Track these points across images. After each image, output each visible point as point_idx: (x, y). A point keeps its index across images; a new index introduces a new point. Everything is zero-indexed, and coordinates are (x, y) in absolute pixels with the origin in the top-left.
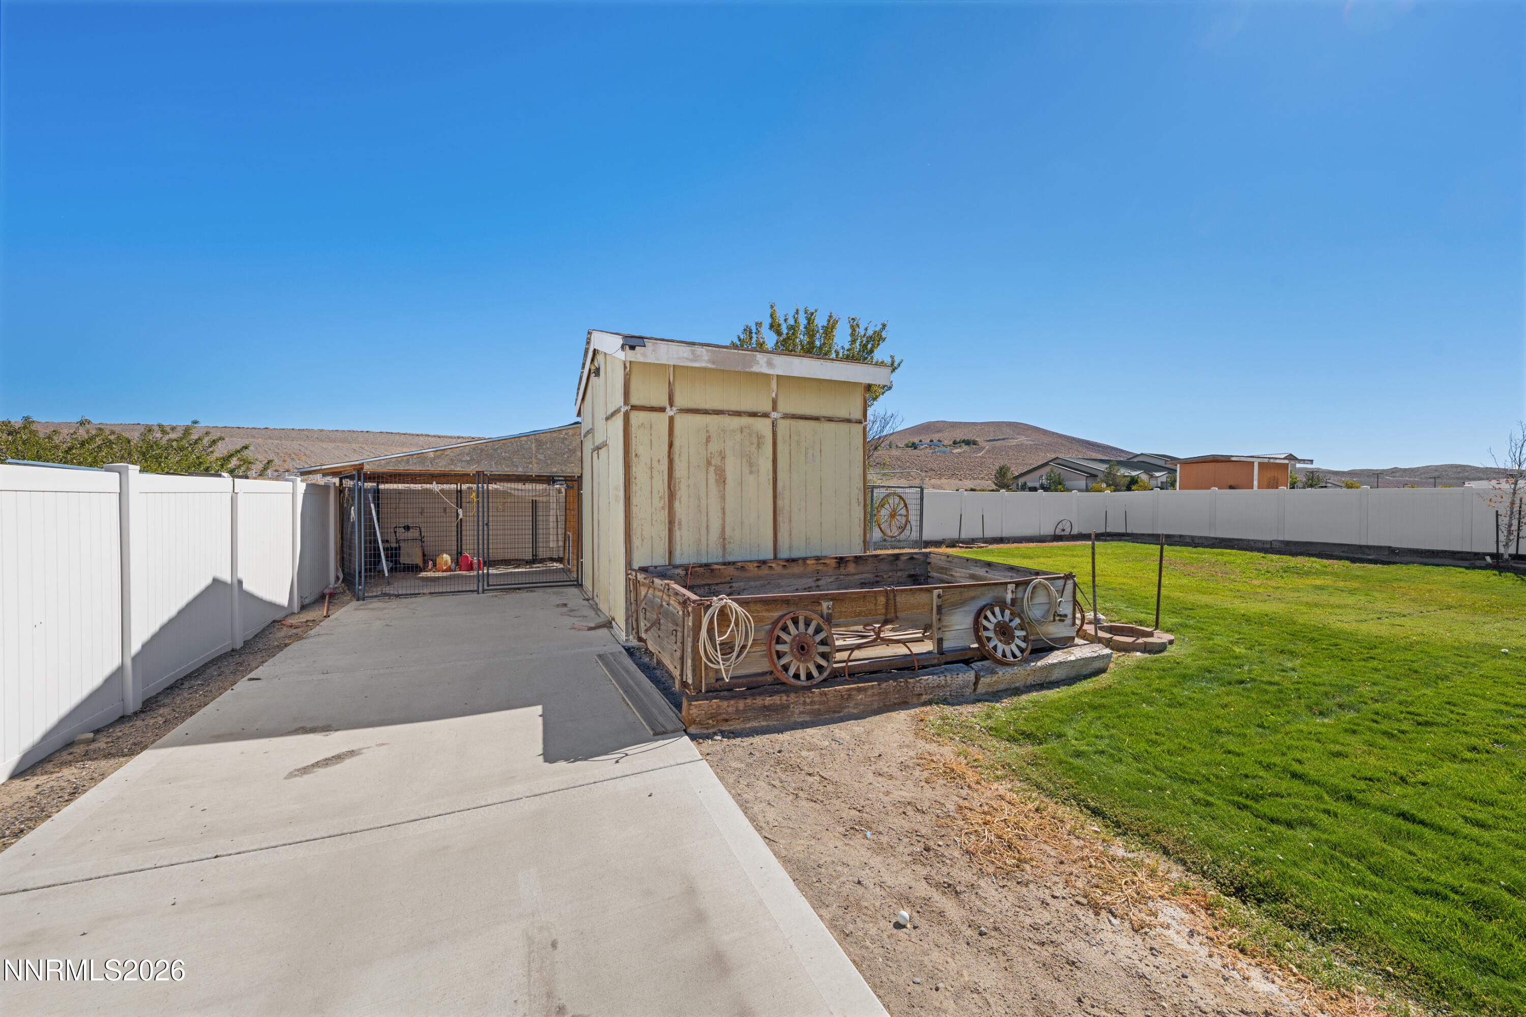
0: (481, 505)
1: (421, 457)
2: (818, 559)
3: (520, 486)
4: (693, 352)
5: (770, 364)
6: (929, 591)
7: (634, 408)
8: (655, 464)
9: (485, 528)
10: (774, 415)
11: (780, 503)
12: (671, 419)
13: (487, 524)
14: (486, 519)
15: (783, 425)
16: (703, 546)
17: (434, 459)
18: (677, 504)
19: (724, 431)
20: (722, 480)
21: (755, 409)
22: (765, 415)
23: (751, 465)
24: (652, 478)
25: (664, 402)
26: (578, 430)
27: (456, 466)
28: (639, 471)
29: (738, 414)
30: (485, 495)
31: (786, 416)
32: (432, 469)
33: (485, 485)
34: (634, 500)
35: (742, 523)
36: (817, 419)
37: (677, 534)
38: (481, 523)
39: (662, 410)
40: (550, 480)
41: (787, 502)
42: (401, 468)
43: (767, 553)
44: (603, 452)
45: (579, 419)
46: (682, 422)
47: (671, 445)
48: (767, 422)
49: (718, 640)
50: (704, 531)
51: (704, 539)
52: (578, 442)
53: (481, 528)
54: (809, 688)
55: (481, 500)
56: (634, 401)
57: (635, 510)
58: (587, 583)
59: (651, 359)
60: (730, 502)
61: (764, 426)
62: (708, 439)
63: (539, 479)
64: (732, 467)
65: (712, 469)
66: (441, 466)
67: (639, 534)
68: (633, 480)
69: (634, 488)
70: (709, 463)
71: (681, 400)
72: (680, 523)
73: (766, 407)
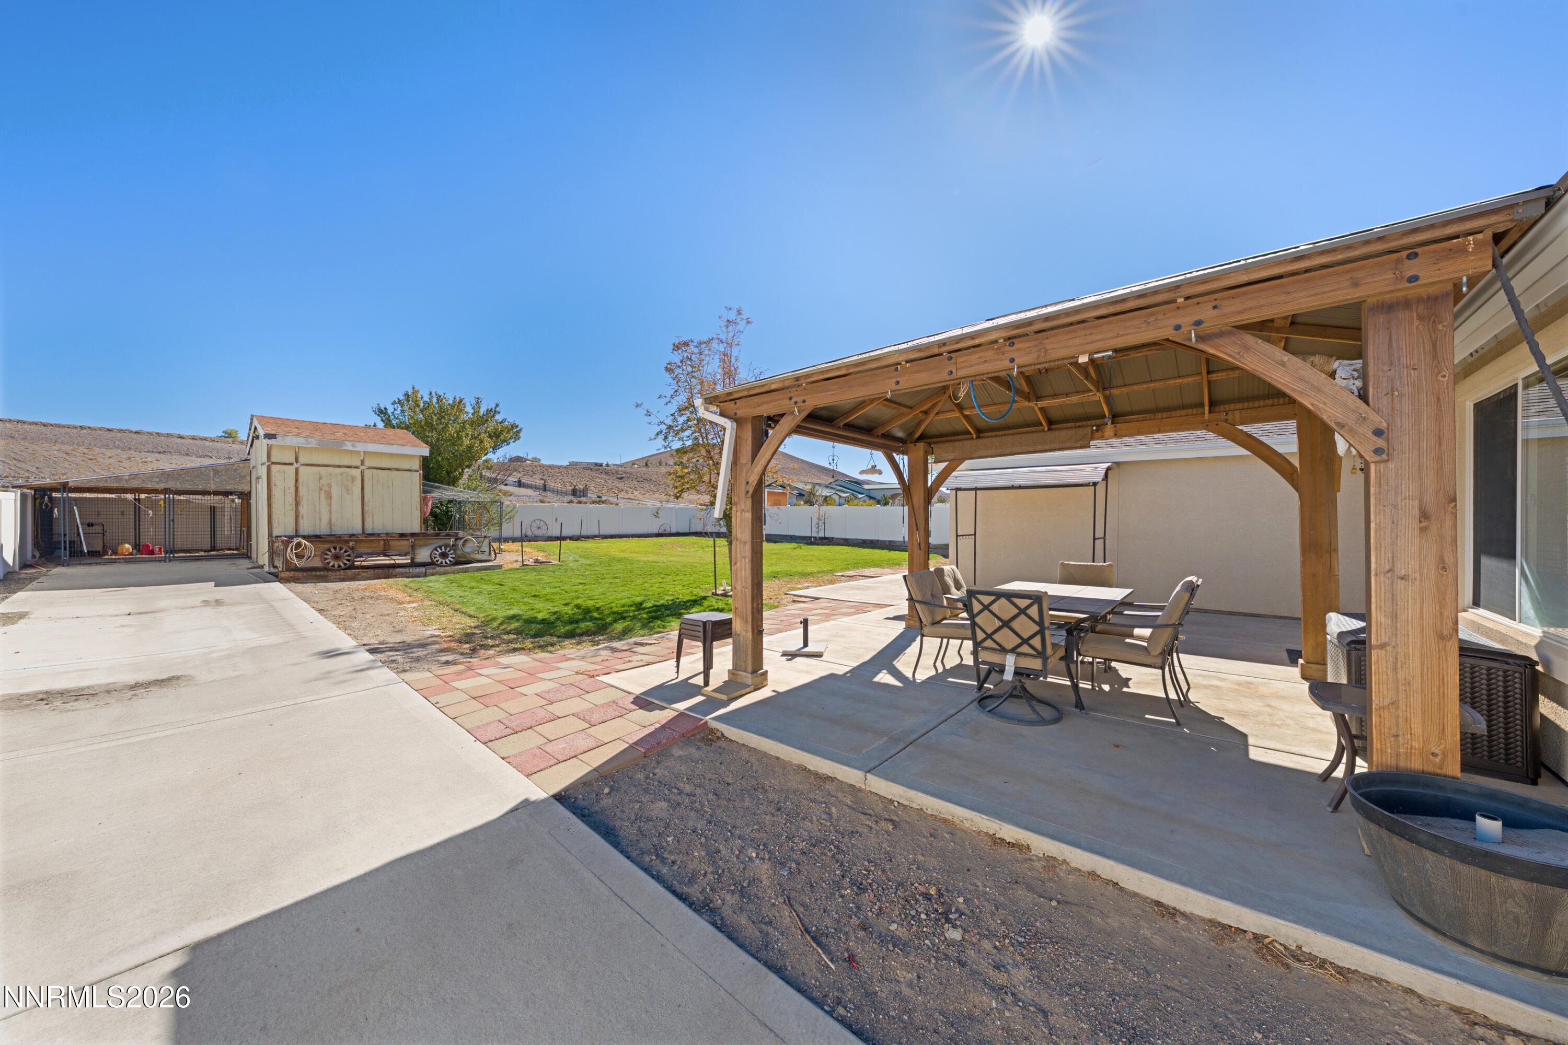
0: (167, 510)
1: (118, 478)
2: (387, 534)
3: (200, 497)
4: (307, 441)
5: (353, 446)
6: (408, 540)
7: (273, 463)
8: (287, 489)
9: (172, 523)
10: (362, 467)
11: (366, 508)
12: (297, 469)
13: (173, 520)
14: (172, 516)
15: (368, 473)
16: (318, 527)
17: (129, 480)
18: (301, 508)
19: (330, 474)
20: (329, 496)
21: (350, 464)
22: (357, 467)
23: (348, 490)
24: (285, 495)
25: (293, 460)
26: (248, 465)
27: (147, 484)
28: (277, 493)
29: (339, 466)
30: (172, 503)
31: (369, 468)
32: (126, 485)
33: (171, 496)
34: (274, 506)
35: (342, 517)
36: (390, 469)
37: (301, 521)
38: (167, 520)
39: (292, 464)
40: (227, 494)
41: (371, 508)
42: (101, 484)
43: (358, 530)
44: (260, 480)
45: (249, 457)
46: (303, 470)
47: (297, 481)
48: (359, 471)
49: (294, 551)
50: (318, 521)
51: (318, 524)
52: (248, 471)
53: (167, 523)
54: (339, 570)
55: (167, 506)
56: (273, 459)
57: (274, 510)
58: (254, 556)
59: (282, 443)
60: (334, 508)
61: (357, 473)
62: (320, 478)
63: (216, 493)
64: (335, 491)
65: (323, 492)
66: (135, 484)
67: (277, 521)
68: (272, 496)
69: (273, 500)
70: (321, 489)
71: (302, 460)
72: (303, 517)
73: (358, 463)
